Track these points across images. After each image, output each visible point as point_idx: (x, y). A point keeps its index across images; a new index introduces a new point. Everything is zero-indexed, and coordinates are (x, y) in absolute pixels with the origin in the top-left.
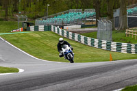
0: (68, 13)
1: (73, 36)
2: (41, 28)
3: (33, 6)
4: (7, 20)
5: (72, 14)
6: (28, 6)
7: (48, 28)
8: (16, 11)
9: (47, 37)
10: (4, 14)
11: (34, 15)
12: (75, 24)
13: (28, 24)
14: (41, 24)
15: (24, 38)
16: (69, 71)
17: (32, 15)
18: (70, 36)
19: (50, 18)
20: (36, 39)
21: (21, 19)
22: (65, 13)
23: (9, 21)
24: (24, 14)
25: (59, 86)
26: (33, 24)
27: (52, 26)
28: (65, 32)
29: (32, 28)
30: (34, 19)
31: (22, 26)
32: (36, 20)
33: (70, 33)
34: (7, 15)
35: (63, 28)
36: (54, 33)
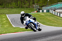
0: (57, 4)
1: (60, 15)
2: (45, 11)
3: (41, 1)
4: (29, 7)
5: (60, 4)
6: (39, 1)
7: (48, 11)
8: (34, 3)
9: (48, 15)
10: (28, 4)
11: (42, 5)
12: (61, 9)
13: (39, 9)
14: (45, 9)
15: (37, 16)
16: (58, 31)
17: (41, 5)
18: (58, 15)
19: (49, 6)
20: (43, 16)
21: (36, 7)
22: (56, 4)
23: (31, 8)
24: (37, 5)
25: (53, 37)
26: (41, 9)
27: (50, 10)
28: (56, 13)
29: (41, 11)
30: (42, 7)
31: (36, 10)
32: (43, 7)
33: (59, 14)
34: (29, 5)
35: (55, 11)
36: (51, 13)
